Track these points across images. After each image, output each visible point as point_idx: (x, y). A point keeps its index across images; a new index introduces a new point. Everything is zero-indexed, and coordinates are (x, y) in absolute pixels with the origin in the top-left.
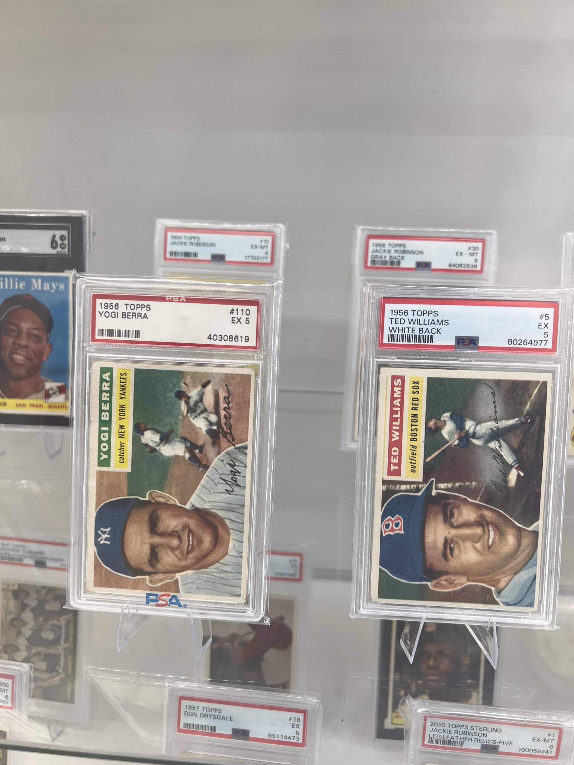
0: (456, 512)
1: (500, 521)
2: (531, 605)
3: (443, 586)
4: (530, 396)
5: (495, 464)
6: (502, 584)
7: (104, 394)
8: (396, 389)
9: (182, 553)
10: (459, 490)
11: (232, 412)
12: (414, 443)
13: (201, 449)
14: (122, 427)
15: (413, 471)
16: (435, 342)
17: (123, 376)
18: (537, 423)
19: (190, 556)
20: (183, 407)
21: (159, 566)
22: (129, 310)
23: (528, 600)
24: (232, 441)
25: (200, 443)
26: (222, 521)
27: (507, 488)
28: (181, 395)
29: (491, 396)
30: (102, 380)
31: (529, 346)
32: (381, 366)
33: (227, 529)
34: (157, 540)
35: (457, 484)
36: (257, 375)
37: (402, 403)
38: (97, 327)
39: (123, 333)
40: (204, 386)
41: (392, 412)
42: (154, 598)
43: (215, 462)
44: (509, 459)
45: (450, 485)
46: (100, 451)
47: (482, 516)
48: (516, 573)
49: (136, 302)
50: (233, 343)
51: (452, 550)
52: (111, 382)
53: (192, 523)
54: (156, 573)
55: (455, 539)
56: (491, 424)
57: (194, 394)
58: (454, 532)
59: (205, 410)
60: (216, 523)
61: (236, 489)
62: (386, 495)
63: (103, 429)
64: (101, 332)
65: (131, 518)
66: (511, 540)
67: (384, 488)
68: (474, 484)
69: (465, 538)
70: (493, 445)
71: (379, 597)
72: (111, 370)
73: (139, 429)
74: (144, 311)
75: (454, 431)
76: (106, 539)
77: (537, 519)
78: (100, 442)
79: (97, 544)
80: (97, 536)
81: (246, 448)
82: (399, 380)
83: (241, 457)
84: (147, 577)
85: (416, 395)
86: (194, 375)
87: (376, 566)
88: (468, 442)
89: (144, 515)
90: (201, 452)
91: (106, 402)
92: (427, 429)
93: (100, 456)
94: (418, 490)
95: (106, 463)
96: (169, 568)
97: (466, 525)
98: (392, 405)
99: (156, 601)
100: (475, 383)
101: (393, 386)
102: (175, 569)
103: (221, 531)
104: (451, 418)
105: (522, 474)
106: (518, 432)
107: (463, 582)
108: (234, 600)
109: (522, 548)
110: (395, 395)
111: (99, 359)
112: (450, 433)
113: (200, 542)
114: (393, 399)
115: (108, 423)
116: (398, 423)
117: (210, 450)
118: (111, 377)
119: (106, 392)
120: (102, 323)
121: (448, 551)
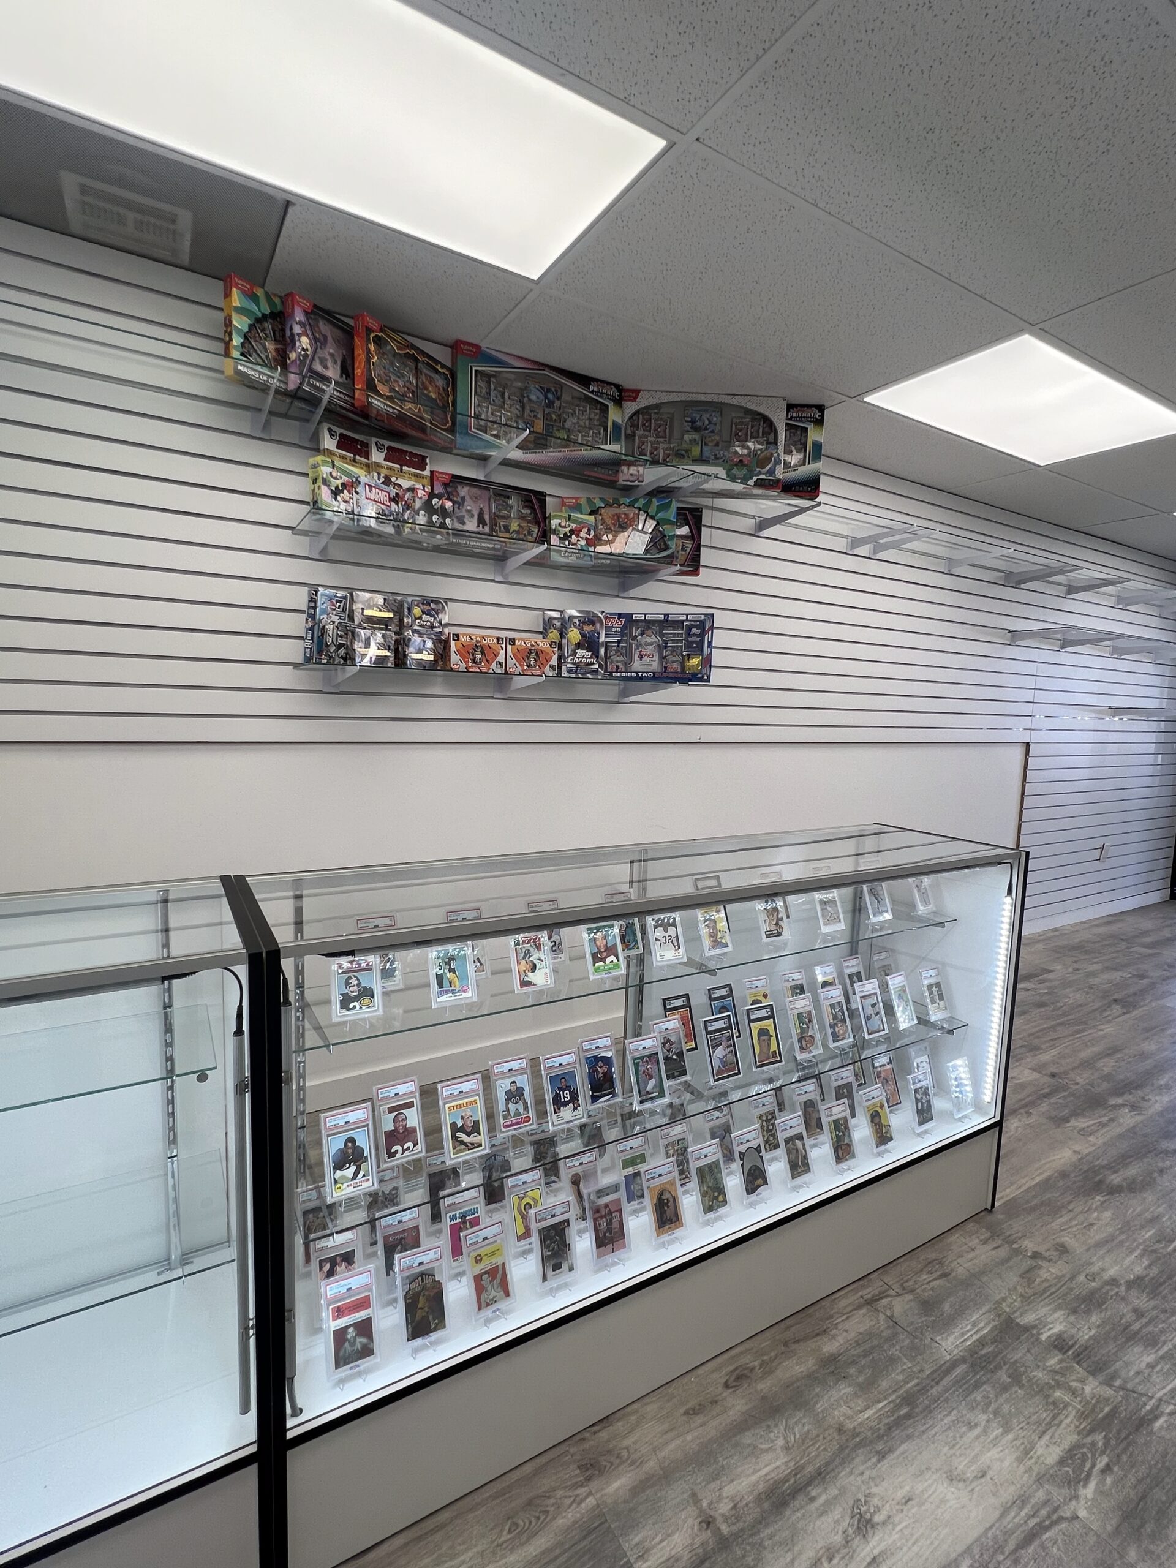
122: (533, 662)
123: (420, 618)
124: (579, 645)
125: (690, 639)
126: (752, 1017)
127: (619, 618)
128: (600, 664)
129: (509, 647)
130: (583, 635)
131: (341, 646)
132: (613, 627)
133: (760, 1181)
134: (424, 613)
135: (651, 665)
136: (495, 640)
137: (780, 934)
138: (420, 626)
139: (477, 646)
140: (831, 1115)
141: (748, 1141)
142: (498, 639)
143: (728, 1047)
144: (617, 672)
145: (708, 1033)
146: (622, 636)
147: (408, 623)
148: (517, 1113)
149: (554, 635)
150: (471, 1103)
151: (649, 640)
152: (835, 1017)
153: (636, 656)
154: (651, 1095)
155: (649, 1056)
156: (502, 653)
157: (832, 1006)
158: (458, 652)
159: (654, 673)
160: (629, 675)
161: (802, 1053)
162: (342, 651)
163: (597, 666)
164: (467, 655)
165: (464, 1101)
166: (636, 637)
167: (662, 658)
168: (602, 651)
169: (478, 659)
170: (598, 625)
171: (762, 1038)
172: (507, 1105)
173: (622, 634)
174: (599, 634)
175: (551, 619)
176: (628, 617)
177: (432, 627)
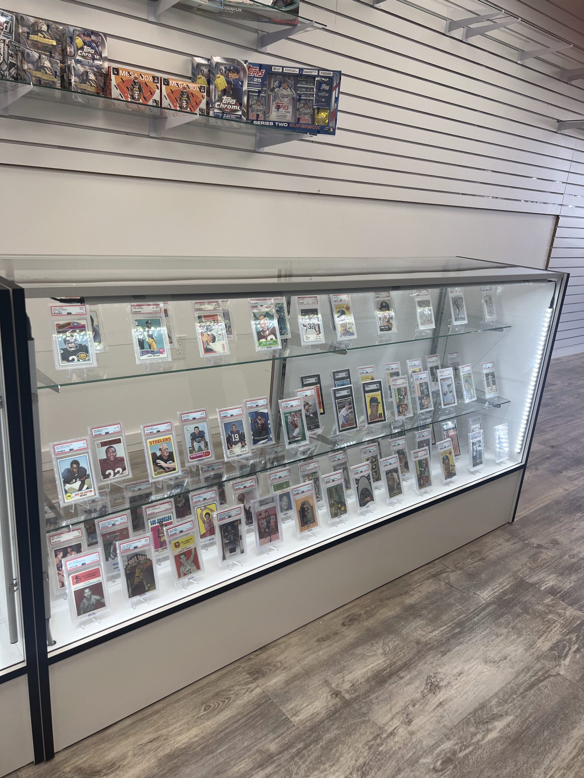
13: (404, 396)
28: (401, 390)
76: (398, 410)
83: (407, 397)
89: (401, 406)
92: (420, 389)
94: (421, 396)
122: (184, 104)
123: (82, 48)
124: (225, 92)
125: (320, 94)
126: (367, 389)
127: (260, 69)
128: (243, 111)
129: (164, 87)
130: (228, 82)
131: (11, 65)
132: (254, 77)
133: (368, 499)
134: (85, 44)
135: (286, 116)
136: (151, 78)
137: (390, 329)
138: (83, 57)
139: (135, 83)
140: (417, 457)
141: (361, 472)
142: (154, 77)
143: (350, 408)
144: (257, 120)
145: (336, 398)
146: (262, 87)
147: (70, 52)
148: (200, 449)
149: (202, 81)
150: (166, 439)
151: (285, 92)
152: (422, 393)
153: (273, 108)
154: (296, 439)
155: (296, 412)
156: (158, 91)
157: (421, 385)
158: (118, 86)
159: (288, 123)
160: (267, 123)
161: (399, 415)
162: (13, 71)
163: (240, 113)
164: (126, 90)
165: (162, 438)
166: (274, 88)
167: (296, 110)
168: (245, 99)
169: (136, 96)
170: (242, 74)
171: (373, 404)
172: (192, 443)
173: (263, 84)
174: (242, 82)
175: (199, 65)
176: (268, 68)
177: (94, 59)
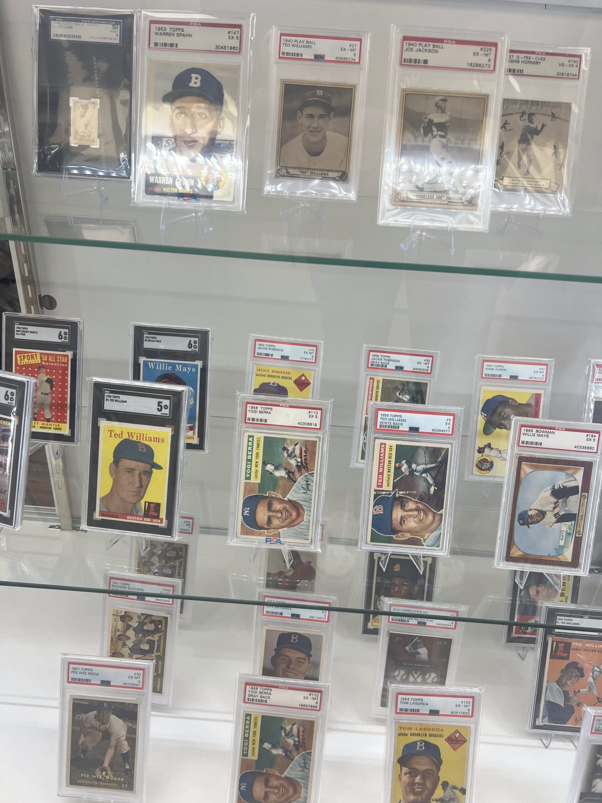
0: (406, 504)
1: (426, 509)
2: (438, 546)
3: (399, 537)
4: (441, 454)
5: (425, 484)
6: (426, 537)
7: (249, 447)
8: (382, 449)
9: (282, 520)
10: (409, 495)
11: (308, 457)
12: (389, 473)
13: (293, 473)
14: (257, 462)
15: (388, 486)
16: (400, 429)
17: (258, 439)
18: (444, 466)
19: (286, 521)
20: (286, 454)
21: (272, 526)
22: (262, 410)
23: (437, 544)
24: (307, 470)
25: (293, 471)
26: (301, 506)
27: (429, 494)
28: (285, 449)
29: (424, 454)
30: (249, 441)
31: (441, 432)
32: (375, 438)
33: (303, 510)
34: (271, 514)
35: (407, 492)
36: (320, 441)
37: (384, 455)
38: (247, 417)
39: (259, 420)
40: (295, 445)
41: (380, 459)
42: (269, 540)
43: (299, 479)
44: (431, 481)
45: (404, 492)
46: (246, 473)
47: (418, 507)
48: (432, 532)
49: (266, 407)
50: (309, 426)
51: (404, 521)
52: (253, 442)
53: (288, 507)
54: (270, 529)
55: (406, 516)
56: (424, 466)
57: (290, 449)
58: (405, 513)
59: (295, 456)
60: (299, 507)
61: (308, 492)
62: (375, 496)
63: (248, 463)
64: (249, 419)
65: (259, 504)
66: (430, 517)
67: (375, 493)
68: (415, 492)
69: (410, 516)
70: (424, 475)
71: (371, 542)
72: (253, 436)
73: (265, 464)
74: (269, 411)
75: (407, 468)
76: (247, 513)
77: (443, 508)
78: (247, 469)
79: (243, 515)
80: (243, 511)
81: (313, 473)
82: (384, 445)
83: (311, 478)
84: (266, 531)
85: (391, 452)
86: (291, 440)
87: (370, 528)
88: (413, 473)
89: (265, 503)
90: (293, 475)
91: (250, 451)
92: (395, 467)
93: (246, 475)
94: (390, 494)
95: (249, 478)
96: (276, 526)
97: (411, 510)
98: (380, 456)
99: (270, 541)
100: (417, 448)
101: (381, 448)
102: (278, 527)
103: (301, 510)
104: (406, 462)
105: (436, 488)
106: (435, 470)
107: (408, 536)
108: (306, 542)
109: (435, 521)
110: (382, 452)
111: (247, 431)
112: (405, 470)
113: (291, 515)
114: (380, 453)
115: (250, 461)
116: (382, 464)
117: (297, 474)
118: (253, 439)
119: (251, 446)
120: (250, 415)
121: (402, 522)
140: (262, 702)
152: (404, 483)
157: (406, 452)
